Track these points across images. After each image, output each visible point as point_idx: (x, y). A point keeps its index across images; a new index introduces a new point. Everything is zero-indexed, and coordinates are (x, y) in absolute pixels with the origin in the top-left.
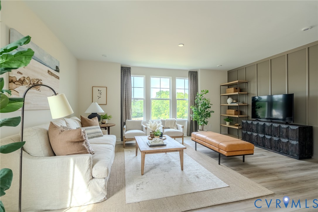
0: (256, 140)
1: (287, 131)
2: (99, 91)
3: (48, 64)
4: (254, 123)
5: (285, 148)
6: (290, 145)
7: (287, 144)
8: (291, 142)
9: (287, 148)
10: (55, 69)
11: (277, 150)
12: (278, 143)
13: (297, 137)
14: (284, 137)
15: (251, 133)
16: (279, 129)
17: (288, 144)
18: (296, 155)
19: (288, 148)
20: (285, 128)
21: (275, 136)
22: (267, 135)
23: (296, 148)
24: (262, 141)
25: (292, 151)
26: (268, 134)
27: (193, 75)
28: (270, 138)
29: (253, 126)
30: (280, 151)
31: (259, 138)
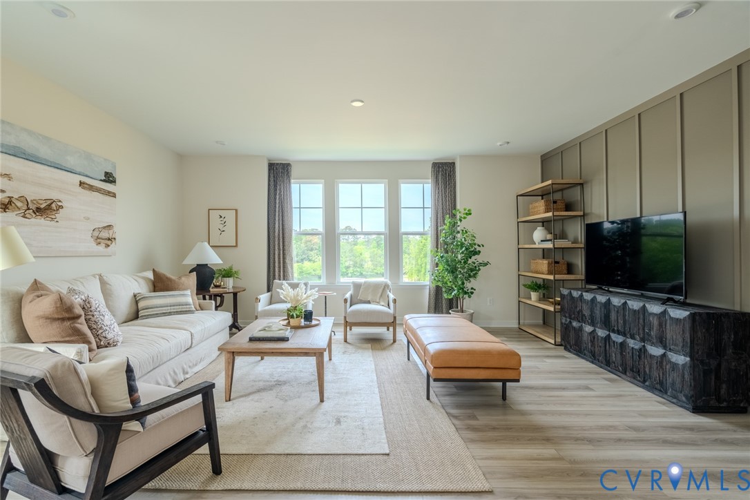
0: (590, 344)
1: (660, 325)
2: (221, 219)
3: (78, 170)
4: (585, 298)
5: (655, 374)
6: (667, 367)
7: (661, 363)
8: (670, 357)
9: (661, 374)
10: (103, 178)
11: (639, 378)
12: (640, 357)
13: (687, 342)
14: (655, 341)
15: (579, 324)
16: (642, 317)
17: (664, 364)
18: (684, 399)
19: (663, 373)
20: (656, 314)
21: (633, 337)
22: (615, 333)
23: (683, 377)
24: (603, 349)
25: (673, 384)
26: (616, 328)
27: (444, 172)
28: (621, 341)
29: (585, 307)
30: (644, 381)
31: (598, 339)
